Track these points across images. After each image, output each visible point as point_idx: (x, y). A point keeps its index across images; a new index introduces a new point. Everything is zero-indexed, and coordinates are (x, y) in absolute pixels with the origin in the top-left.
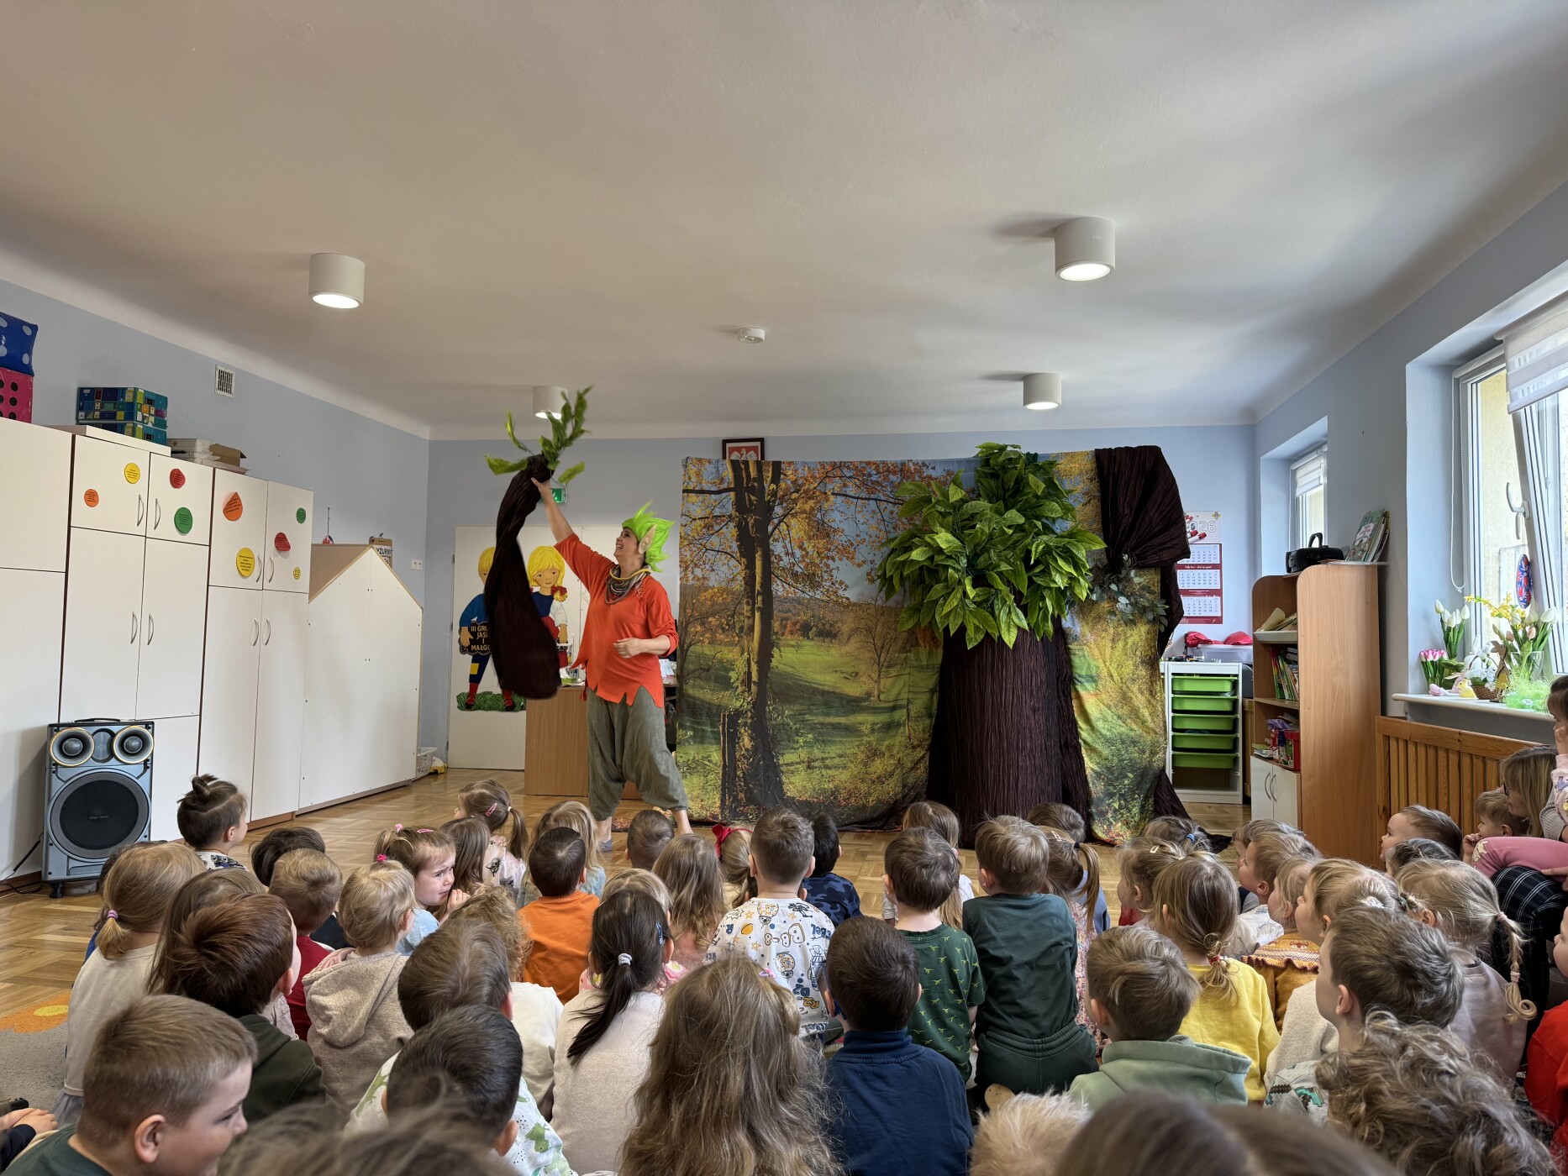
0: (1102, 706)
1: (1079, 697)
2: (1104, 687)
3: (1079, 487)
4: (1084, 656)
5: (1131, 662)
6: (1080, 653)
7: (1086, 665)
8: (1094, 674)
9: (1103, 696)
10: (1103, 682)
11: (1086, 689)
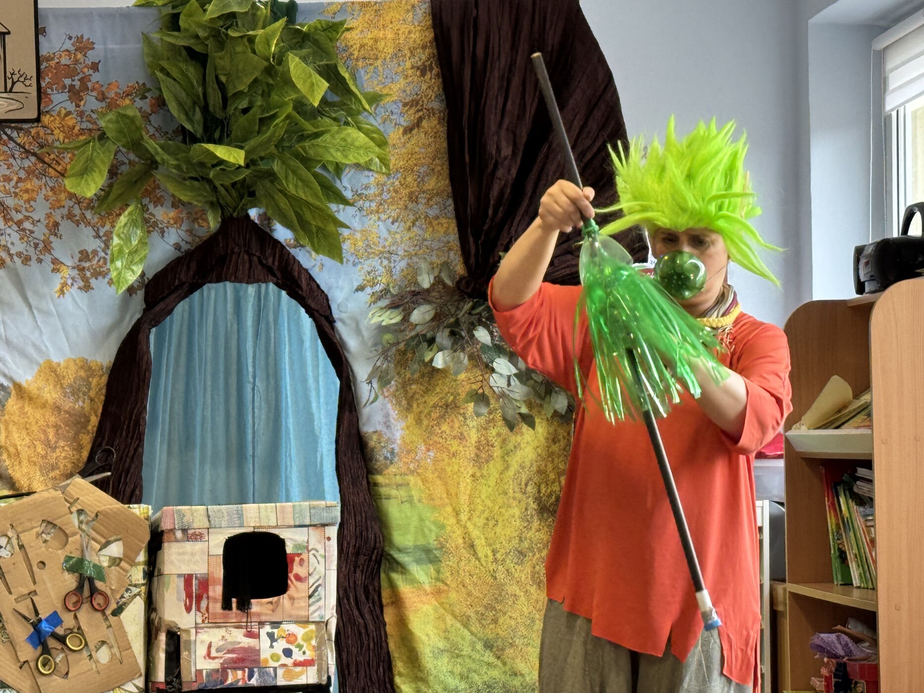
0: (449, 619)
1: (397, 601)
2: (455, 572)
3: (396, 87)
4: (410, 501)
5: (516, 512)
6: (402, 493)
7: (415, 521)
8: (433, 543)
9: (453, 595)
10: (452, 562)
11: (413, 581)
